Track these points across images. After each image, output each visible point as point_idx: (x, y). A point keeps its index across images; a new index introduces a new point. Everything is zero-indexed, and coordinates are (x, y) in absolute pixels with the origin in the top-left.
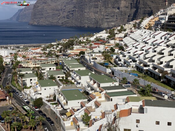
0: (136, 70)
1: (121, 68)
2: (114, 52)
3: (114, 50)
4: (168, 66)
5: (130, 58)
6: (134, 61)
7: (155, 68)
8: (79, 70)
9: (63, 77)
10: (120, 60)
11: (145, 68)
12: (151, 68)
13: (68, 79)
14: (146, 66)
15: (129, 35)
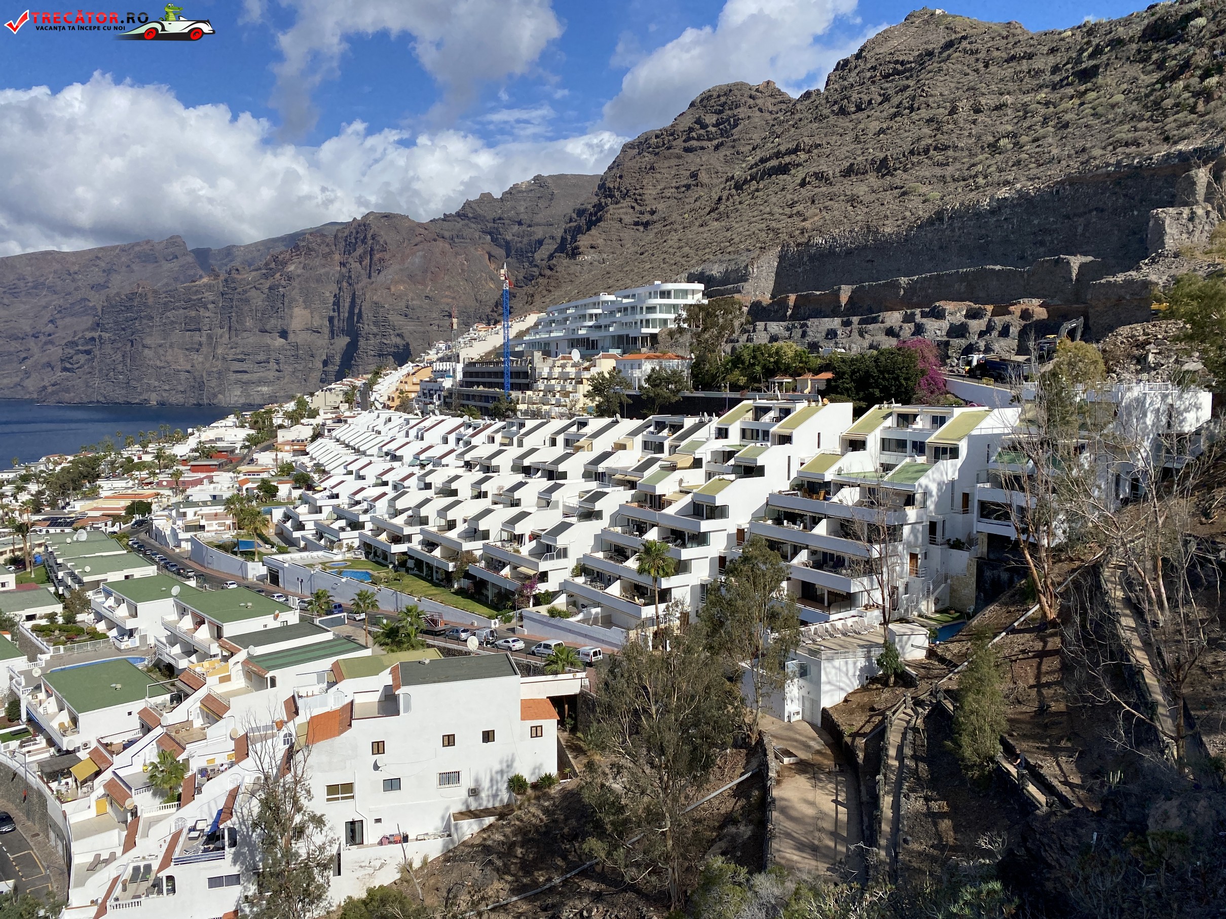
0: (363, 558)
1: (305, 554)
2: (275, 496)
3: (276, 489)
4: (474, 534)
5: (339, 514)
6: (356, 525)
7: (430, 545)
8: (127, 577)
9: (52, 617)
10: (300, 527)
11: (397, 548)
12: (416, 545)
13: (75, 622)
14: (397, 539)
15: (329, 431)
